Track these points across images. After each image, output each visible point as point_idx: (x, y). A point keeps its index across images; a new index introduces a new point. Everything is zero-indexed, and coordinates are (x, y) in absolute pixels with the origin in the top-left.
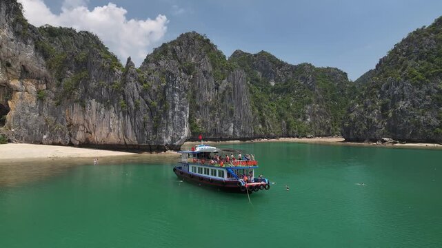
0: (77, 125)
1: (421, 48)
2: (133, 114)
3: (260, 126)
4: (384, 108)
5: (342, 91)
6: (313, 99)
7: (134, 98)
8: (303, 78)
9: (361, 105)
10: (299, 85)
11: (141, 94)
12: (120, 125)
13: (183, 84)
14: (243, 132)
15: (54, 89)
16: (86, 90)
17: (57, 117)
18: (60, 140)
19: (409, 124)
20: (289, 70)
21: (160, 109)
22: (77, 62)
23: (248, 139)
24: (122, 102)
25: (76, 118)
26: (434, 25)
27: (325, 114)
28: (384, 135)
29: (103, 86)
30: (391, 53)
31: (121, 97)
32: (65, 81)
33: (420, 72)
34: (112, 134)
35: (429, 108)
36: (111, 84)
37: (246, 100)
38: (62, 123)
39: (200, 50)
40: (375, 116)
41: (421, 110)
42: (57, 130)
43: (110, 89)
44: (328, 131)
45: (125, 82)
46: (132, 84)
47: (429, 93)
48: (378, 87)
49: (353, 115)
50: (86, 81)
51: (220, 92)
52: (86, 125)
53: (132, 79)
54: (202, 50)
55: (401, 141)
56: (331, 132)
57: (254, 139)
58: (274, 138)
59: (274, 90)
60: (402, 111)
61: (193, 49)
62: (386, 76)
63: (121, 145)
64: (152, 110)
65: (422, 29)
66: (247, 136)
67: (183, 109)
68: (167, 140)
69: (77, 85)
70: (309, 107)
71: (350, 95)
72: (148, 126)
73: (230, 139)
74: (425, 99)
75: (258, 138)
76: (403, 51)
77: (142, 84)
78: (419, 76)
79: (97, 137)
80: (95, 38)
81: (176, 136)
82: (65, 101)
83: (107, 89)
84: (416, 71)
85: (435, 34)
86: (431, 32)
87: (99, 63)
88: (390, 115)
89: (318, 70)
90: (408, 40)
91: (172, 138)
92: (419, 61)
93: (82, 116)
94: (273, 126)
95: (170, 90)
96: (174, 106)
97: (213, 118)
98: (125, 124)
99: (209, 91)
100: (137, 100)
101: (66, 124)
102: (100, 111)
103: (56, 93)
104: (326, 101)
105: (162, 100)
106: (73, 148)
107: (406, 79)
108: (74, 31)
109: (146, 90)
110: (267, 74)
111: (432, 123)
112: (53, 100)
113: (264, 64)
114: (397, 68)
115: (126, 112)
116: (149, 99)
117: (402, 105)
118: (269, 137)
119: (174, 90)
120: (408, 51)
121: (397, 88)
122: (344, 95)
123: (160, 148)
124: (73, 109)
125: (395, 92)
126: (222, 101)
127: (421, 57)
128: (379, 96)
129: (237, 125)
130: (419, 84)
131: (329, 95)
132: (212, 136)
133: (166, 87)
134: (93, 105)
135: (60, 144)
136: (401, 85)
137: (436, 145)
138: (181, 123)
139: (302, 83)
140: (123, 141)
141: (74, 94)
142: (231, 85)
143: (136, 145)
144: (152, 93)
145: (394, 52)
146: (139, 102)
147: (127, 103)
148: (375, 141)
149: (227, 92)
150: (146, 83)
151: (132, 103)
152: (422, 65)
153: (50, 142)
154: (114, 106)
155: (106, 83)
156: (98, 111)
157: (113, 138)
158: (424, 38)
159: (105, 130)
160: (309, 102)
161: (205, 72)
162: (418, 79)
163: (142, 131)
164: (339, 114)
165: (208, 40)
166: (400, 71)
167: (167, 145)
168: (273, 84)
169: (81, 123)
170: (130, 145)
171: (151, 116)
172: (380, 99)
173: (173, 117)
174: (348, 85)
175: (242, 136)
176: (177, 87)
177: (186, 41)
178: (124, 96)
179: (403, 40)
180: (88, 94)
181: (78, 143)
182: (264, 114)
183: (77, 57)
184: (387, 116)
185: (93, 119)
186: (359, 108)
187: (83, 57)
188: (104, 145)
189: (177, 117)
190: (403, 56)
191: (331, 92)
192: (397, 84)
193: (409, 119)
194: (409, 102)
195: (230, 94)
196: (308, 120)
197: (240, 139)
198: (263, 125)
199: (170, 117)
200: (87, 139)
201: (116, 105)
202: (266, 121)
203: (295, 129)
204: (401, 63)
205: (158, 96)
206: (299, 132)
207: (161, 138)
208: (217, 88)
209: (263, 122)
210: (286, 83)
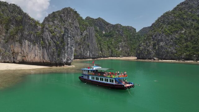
0: (18, 53)
1: (169, 20)
2: (48, 48)
3: (100, 52)
4: (154, 45)
5: (134, 37)
6: (122, 40)
7: (48, 40)
8: (118, 31)
9: (145, 44)
10: (116, 34)
11: (52, 38)
12: (41, 53)
13: (72, 34)
14: (93, 55)
15: (4, 34)
16: (22, 36)
17: (6, 49)
18: (8, 60)
19: (164, 52)
20: (111, 27)
21: (61, 45)
22: (16, 21)
23: (96, 58)
24: (42, 42)
25: (17, 49)
26: (173, 10)
27: (127, 47)
28: (154, 56)
29: (31, 34)
30: (156, 21)
31: (41, 39)
32: (10, 30)
33: (169, 30)
34: (36, 57)
35: (172, 45)
36: (36, 33)
37: (95, 41)
38: (9, 52)
39: (73, 16)
40: (150, 48)
41: (169, 46)
42: (6, 55)
43: (35, 36)
44: (128, 54)
45: (43, 32)
46: (47, 33)
47: (172, 39)
48: (152, 36)
49: (141, 48)
50: (22, 30)
51: (83, 36)
52: (22, 53)
53: (47, 31)
54: (75, 17)
55: (161, 59)
56: (130, 55)
57: (98, 58)
58: (106, 57)
59: (105, 35)
60: (162, 46)
61: (70, 16)
62: (155, 31)
63: (41, 63)
64: (57, 46)
65: (169, 12)
66: (95, 57)
67: (72, 46)
68: (65, 60)
69: (17, 33)
70: (120, 44)
71: (137, 38)
72: (56, 54)
73: (87, 58)
74: (170, 42)
75: (100, 58)
76: (161, 21)
77: (52, 33)
78: (168, 32)
79: (28, 59)
80: (18, 8)
81: (69, 59)
82: (10, 41)
83: (34, 35)
84: (167, 30)
85: (174, 14)
86: (172, 13)
87: (29, 22)
88: (157, 48)
89: (124, 27)
90: (163, 16)
91: (67, 59)
92: (168, 25)
93: (20, 48)
94: (106, 52)
95: (66, 36)
96: (68, 44)
97: (80, 49)
98: (43, 53)
99: (78, 36)
100: (49, 41)
101: (11, 52)
102: (30, 46)
103: (5, 36)
104: (128, 41)
105: (62, 41)
106: (15, 64)
107: (163, 33)
108: (8, 4)
109: (54, 36)
110: (102, 28)
111: (173, 52)
112: (4, 40)
113: (100, 23)
114: (159, 28)
115: (44, 47)
116: (55, 40)
117: (161, 44)
118: (104, 57)
119: (68, 36)
120: (163, 21)
121: (160, 37)
122: (135, 38)
123: (61, 64)
124: (15, 45)
125: (159, 38)
126: (84, 41)
127: (169, 24)
128: (152, 40)
129: (91, 52)
130: (168, 35)
131: (129, 38)
132: (79, 57)
133: (64, 35)
134: (26, 43)
135: (8, 62)
136: (161, 35)
137: (175, 61)
138: (71, 52)
139: (118, 33)
140: (42, 61)
141: (16, 37)
142: (88, 33)
143: (49, 63)
144: (57, 38)
145: (158, 21)
146: (51, 42)
147: (45, 43)
148: (150, 59)
149: (86, 37)
150: (53, 32)
151: (47, 42)
152: (169, 27)
153: (3, 61)
154: (37, 44)
155: (33, 32)
156: (29, 46)
157: (37, 59)
158: (170, 16)
159: (33, 55)
160: (121, 41)
161: (76, 27)
162: (168, 33)
163: (52, 56)
164: (133, 46)
165: (76, 12)
166: (160, 29)
167: (64, 62)
168: (104, 33)
169: (20, 52)
170: (46, 63)
171: (57, 49)
172: (152, 41)
173: (67, 49)
174: (136, 34)
175: (93, 57)
176: (69, 35)
177: (67, 12)
178: (43, 39)
179: (162, 16)
180: (23, 37)
181: (18, 62)
182: (102, 47)
183: (16, 19)
184: (155, 48)
185: (26, 50)
186: (144, 45)
187: (20, 19)
188: (32, 62)
189: (69, 49)
190: (162, 23)
191: (130, 37)
192: (160, 35)
193: (165, 50)
194: (164, 43)
195: (88, 37)
196: (120, 49)
197: (92, 58)
198: (102, 52)
199: (66, 49)
200: (23, 60)
201: (38, 43)
202: (103, 50)
203: (115, 53)
204: (161, 26)
205: (60, 39)
206: (117, 54)
207: (62, 59)
208: (82, 35)
209: (101, 50)
210: (110, 33)
